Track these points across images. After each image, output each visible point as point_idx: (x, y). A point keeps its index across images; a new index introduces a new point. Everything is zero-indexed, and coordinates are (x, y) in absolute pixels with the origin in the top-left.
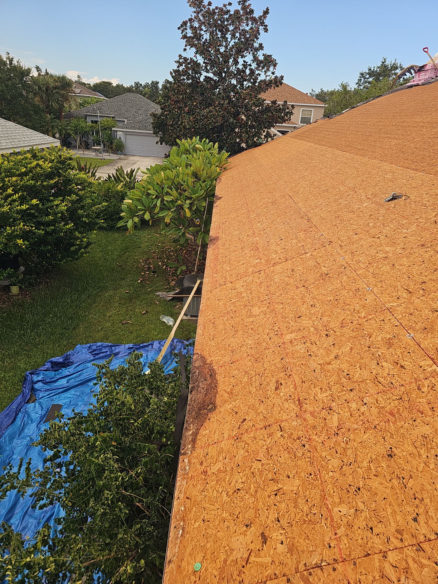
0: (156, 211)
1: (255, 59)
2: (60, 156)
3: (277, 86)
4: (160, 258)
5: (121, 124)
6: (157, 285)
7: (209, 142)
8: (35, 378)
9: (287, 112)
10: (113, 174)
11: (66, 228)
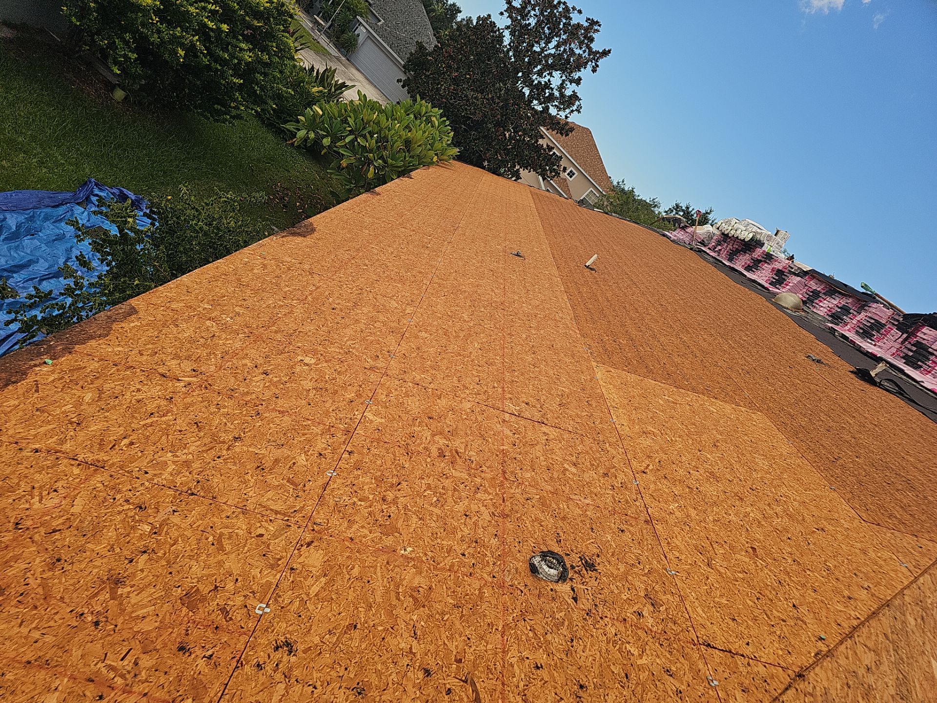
0: (339, 144)
1: (561, 87)
2: (283, 5)
3: (562, 134)
4: (302, 200)
5: (372, 20)
6: (279, 220)
7: (448, 125)
8: (96, 191)
9: (554, 169)
10: (318, 70)
11: (232, 80)
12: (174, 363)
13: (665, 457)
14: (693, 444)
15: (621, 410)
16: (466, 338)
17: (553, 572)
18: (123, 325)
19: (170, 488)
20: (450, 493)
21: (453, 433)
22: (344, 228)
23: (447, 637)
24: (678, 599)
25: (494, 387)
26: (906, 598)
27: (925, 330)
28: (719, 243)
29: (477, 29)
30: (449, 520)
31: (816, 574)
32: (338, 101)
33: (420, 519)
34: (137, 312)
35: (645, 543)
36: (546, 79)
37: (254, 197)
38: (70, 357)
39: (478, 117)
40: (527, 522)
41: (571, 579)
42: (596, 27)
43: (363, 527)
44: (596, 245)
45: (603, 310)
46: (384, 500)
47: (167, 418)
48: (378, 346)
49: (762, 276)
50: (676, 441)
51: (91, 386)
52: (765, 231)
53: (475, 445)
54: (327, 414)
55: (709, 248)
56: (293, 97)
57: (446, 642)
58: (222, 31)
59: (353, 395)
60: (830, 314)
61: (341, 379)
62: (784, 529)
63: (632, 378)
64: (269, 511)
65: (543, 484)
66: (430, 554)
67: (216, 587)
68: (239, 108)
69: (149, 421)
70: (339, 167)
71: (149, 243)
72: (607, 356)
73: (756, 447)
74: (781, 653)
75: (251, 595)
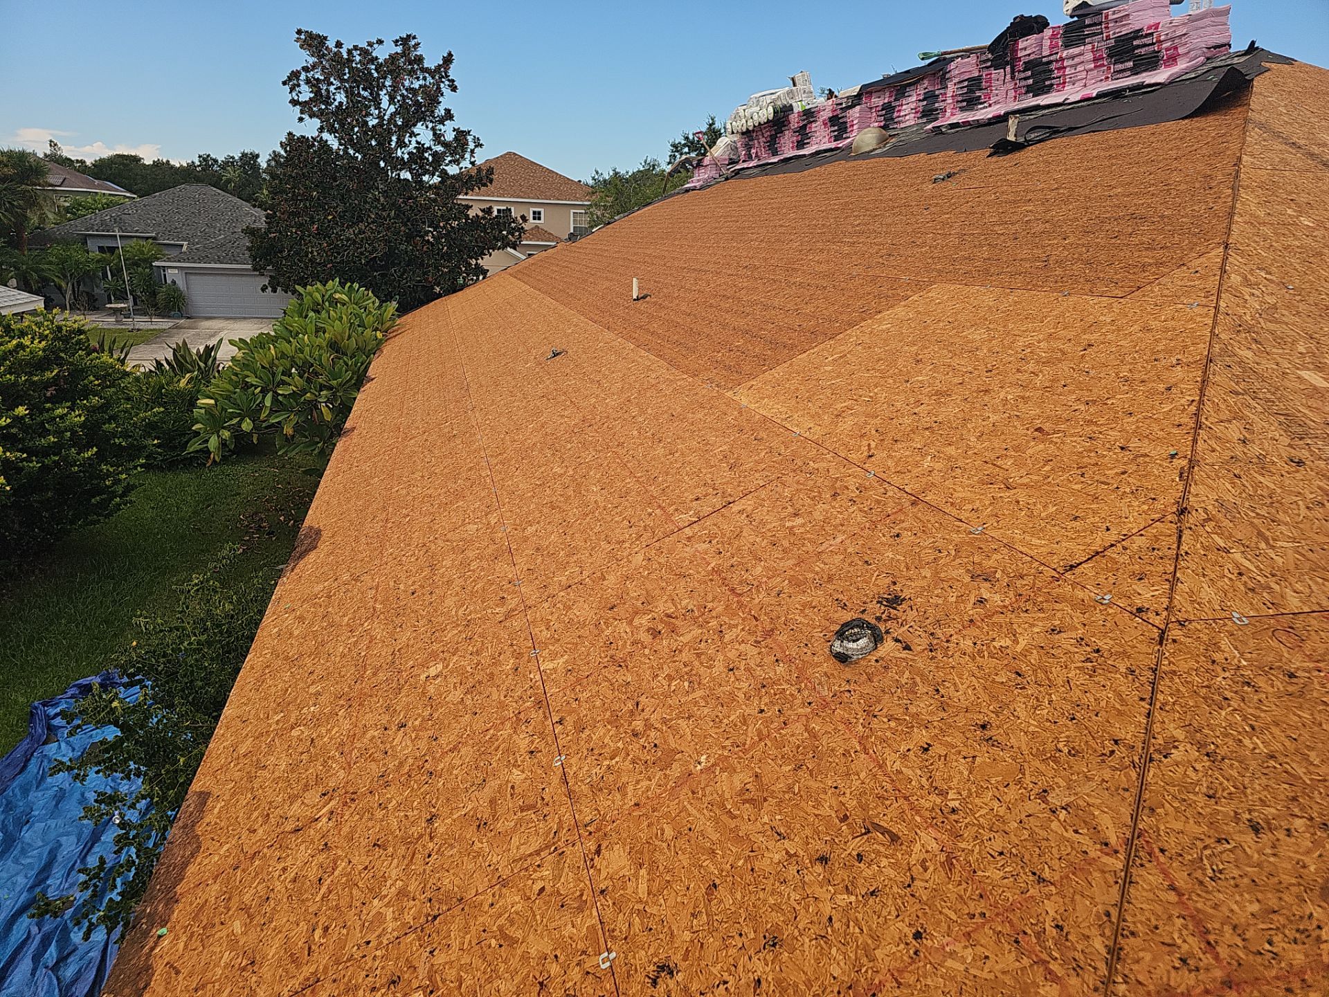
0: (263, 416)
1: (437, 137)
2: (59, 328)
3: (486, 185)
4: (281, 510)
5: (174, 253)
6: (276, 555)
7: (360, 287)
8: (52, 711)
9: (513, 228)
10: (166, 359)
11: (84, 457)
12: (296, 809)
13: (878, 421)
14: (895, 381)
15: (796, 416)
16: (578, 492)
17: (862, 642)
18: (207, 820)
19: (406, 934)
20: (696, 663)
21: (649, 600)
22: (348, 500)
23: (813, 807)
24: (1006, 551)
25: (650, 514)
26: (1223, 336)
27: (1021, 44)
28: (748, 147)
29: (292, 159)
30: (719, 691)
31: (1118, 397)
32: (218, 371)
33: (689, 718)
34: (209, 794)
35: (930, 526)
36: (414, 144)
37: (224, 558)
38: (181, 905)
39: (381, 249)
40: (797, 617)
41: (887, 632)
42: (413, 43)
43: (638, 782)
44: (627, 267)
45: (692, 329)
46: (635, 735)
47: (340, 869)
48: (494, 587)
49: (821, 140)
50: (876, 394)
51: (231, 913)
52: (781, 92)
53: (681, 591)
54: (502, 706)
55: (744, 161)
56: (166, 413)
57: (816, 812)
58: (23, 418)
59: (512, 661)
60: (919, 115)
61: (485, 658)
62: (1052, 381)
63: (778, 372)
64: (529, 859)
65: (781, 564)
66: (728, 743)
67: (541, 984)
68: (120, 480)
69: (324, 889)
70: (287, 438)
71: (159, 708)
72: (736, 373)
73: (959, 325)
74: (1146, 507)
75: (583, 956)
